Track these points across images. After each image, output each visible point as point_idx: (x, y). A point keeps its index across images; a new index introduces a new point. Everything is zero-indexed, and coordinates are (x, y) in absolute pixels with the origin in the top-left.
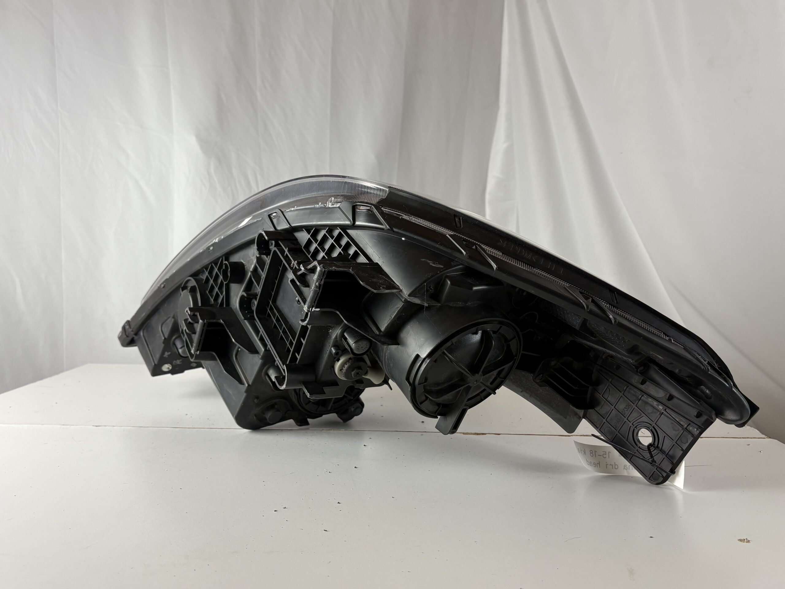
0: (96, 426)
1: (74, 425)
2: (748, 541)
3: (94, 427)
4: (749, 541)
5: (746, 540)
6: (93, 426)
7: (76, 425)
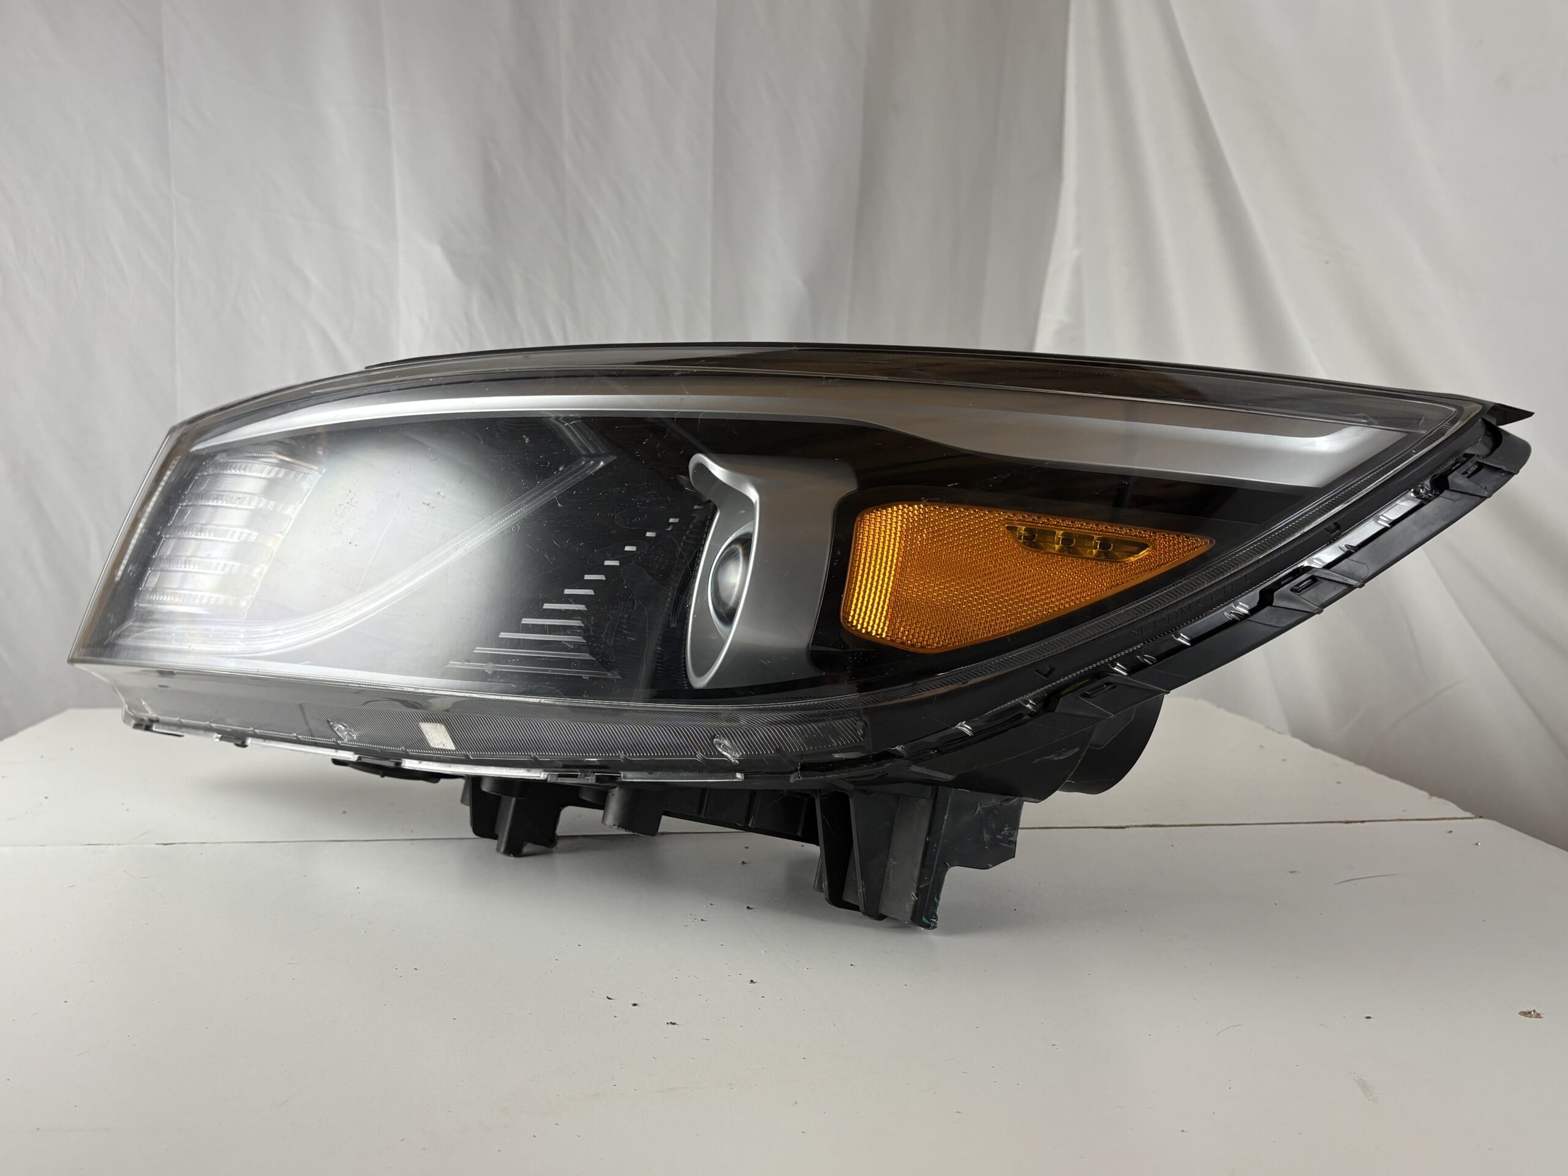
0: (165, 844)
1: (113, 845)
2: (1538, 1016)
3: (157, 846)
4: (1538, 1014)
5: (1533, 1013)
6: (157, 844)
7: (118, 845)
